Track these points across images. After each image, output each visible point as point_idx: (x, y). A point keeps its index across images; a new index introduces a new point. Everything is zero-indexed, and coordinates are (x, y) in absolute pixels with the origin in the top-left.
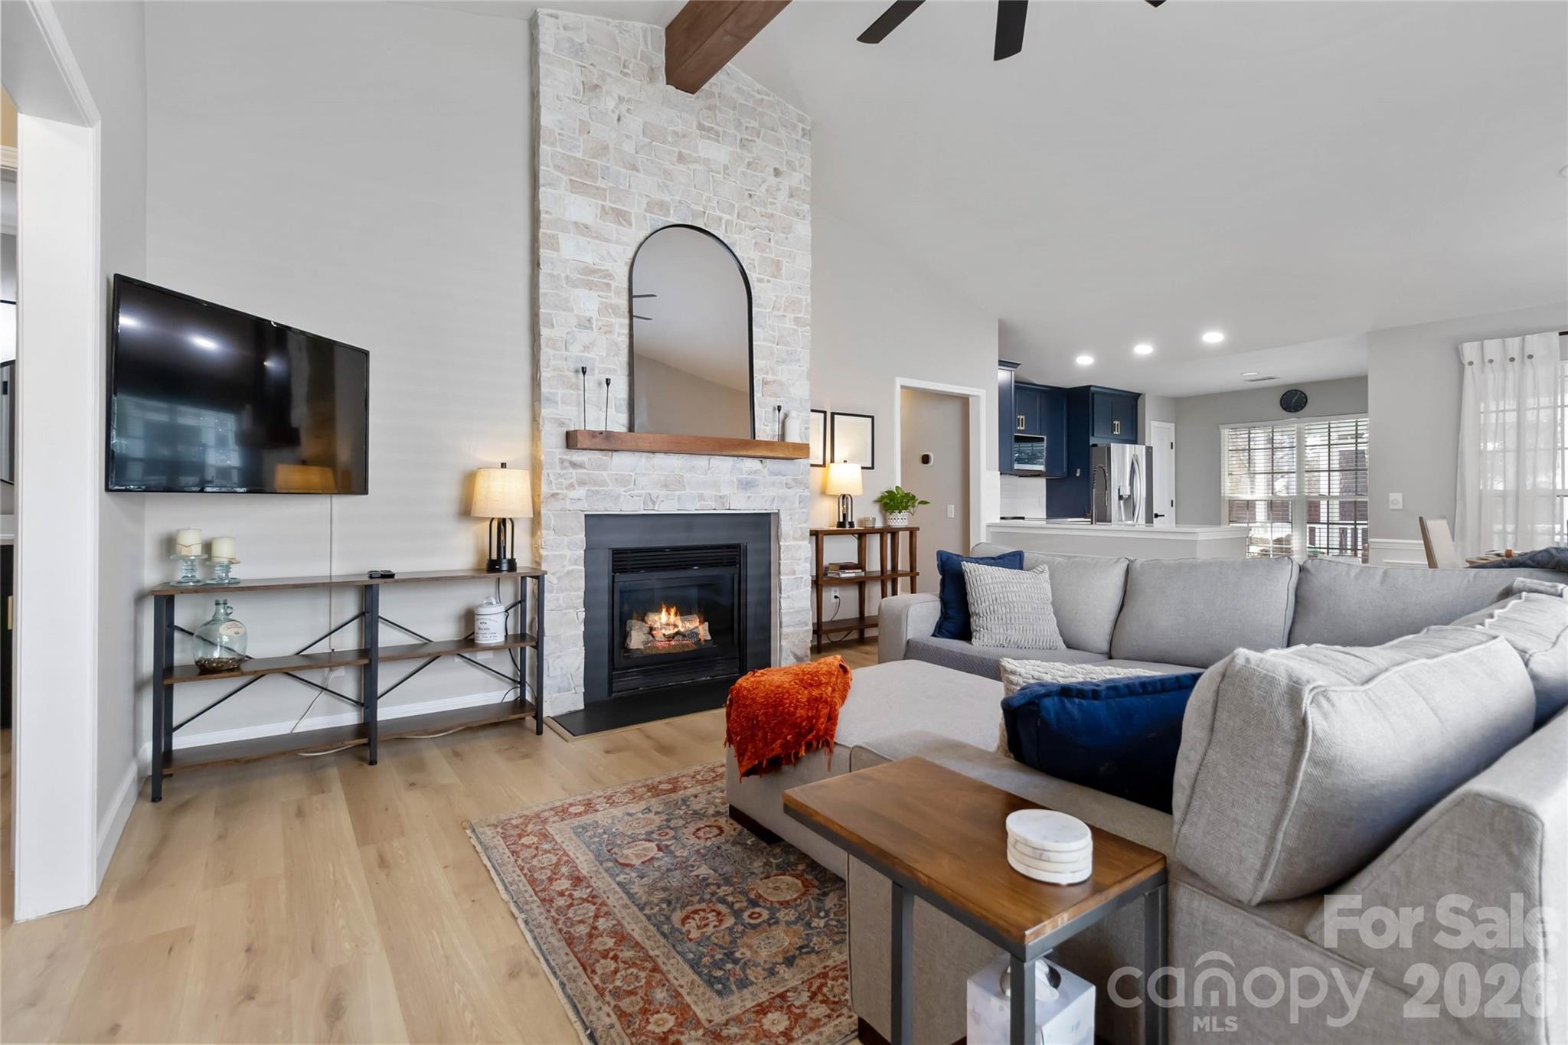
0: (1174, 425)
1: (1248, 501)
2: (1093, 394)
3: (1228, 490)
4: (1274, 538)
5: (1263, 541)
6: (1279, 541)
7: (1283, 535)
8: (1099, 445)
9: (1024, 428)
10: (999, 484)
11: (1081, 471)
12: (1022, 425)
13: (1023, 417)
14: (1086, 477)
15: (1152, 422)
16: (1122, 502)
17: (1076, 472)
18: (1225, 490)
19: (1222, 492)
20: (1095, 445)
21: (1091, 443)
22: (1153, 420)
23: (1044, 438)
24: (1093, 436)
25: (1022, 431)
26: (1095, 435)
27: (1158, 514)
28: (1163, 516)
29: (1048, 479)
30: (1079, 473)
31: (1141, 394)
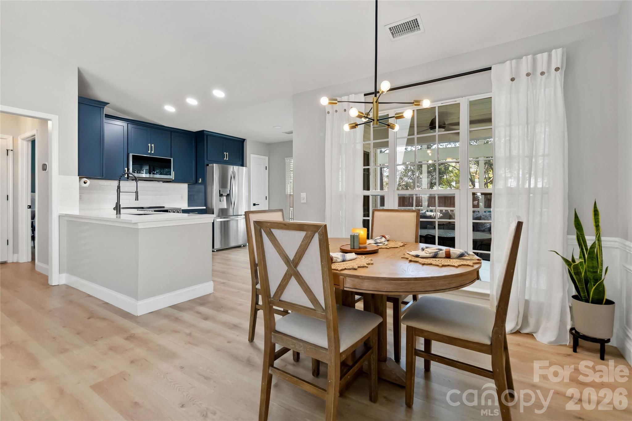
0: (267, 157)
2: (207, 136)
8: (210, 165)
9: (153, 152)
10: (80, 185)
11: (202, 180)
12: (151, 150)
13: (153, 145)
14: (204, 183)
15: (251, 154)
16: (225, 198)
17: (199, 181)
18: (288, 191)
19: (286, 192)
20: (208, 165)
21: (206, 163)
22: (252, 154)
23: (171, 159)
24: (207, 159)
25: (151, 154)
26: (208, 159)
27: (256, 204)
28: (259, 205)
29: (188, 184)
30: (200, 181)
31: (245, 139)
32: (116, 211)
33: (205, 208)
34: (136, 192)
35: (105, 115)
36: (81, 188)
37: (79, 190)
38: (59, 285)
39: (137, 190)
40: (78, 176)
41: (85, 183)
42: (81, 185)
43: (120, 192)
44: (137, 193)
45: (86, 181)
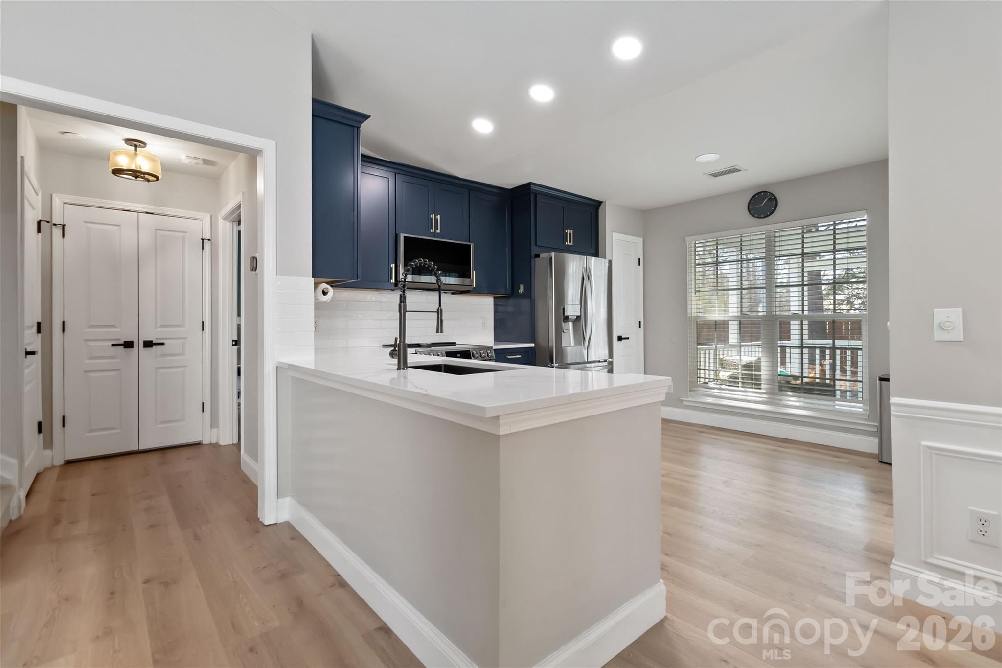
0: (641, 240)
1: (716, 321)
2: (536, 195)
3: (696, 306)
4: (743, 363)
5: (734, 366)
6: (748, 367)
7: (753, 359)
8: (542, 256)
9: (438, 231)
10: (315, 299)
11: (524, 289)
12: (436, 228)
13: (439, 217)
14: (529, 294)
15: (614, 234)
16: (571, 324)
17: (519, 288)
18: (691, 309)
19: (689, 311)
20: (537, 256)
21: (533, 254)
22: (615, 232)
23: (470, 245)
24: (536, 245)
25: (434, 235)
26: (538, 244)
27: (623, 337)
28: (628, 338)
29: (494, 297)
30: (521, 291)
31: (602, 202)
32: (397, 360)
33: (532, 345)
34: (438, 310)
35: (361, 155)
36: (318, 306)
37: (315, 309)
38: (276, 524)
39: (440, 305)
40: (313, 277)
41: (325, 293)
42: (317, 298)
43: (405, 311)
44: (439, 312)
45: (327, 288)
